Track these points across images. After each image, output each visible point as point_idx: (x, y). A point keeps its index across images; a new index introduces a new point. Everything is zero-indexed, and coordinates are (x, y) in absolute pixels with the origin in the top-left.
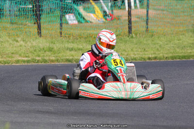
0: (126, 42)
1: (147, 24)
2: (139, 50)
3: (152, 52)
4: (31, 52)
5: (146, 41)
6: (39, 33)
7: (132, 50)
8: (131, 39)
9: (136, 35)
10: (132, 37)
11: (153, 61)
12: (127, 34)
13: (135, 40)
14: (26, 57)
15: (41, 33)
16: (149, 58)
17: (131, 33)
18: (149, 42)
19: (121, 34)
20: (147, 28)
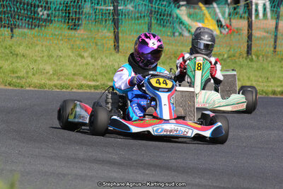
0: (241, 66)
1: (275, 42)
2: (260, 80)
3: (279, 83)
4: (101, 74)
5: (272, 67)
6: (117, 48)
7: (249, 78)
8: (250, 63)
9: (258, 57)
10: (252, 60)
11: (279, 96)
12: (245, 55)
13: (255, 65)
14: (94, 80)
15: (118, 47)
16: (274, 93)
17: (251, 54)
18: (276, 69)
19: (237, 55)
20: (275, 48)
